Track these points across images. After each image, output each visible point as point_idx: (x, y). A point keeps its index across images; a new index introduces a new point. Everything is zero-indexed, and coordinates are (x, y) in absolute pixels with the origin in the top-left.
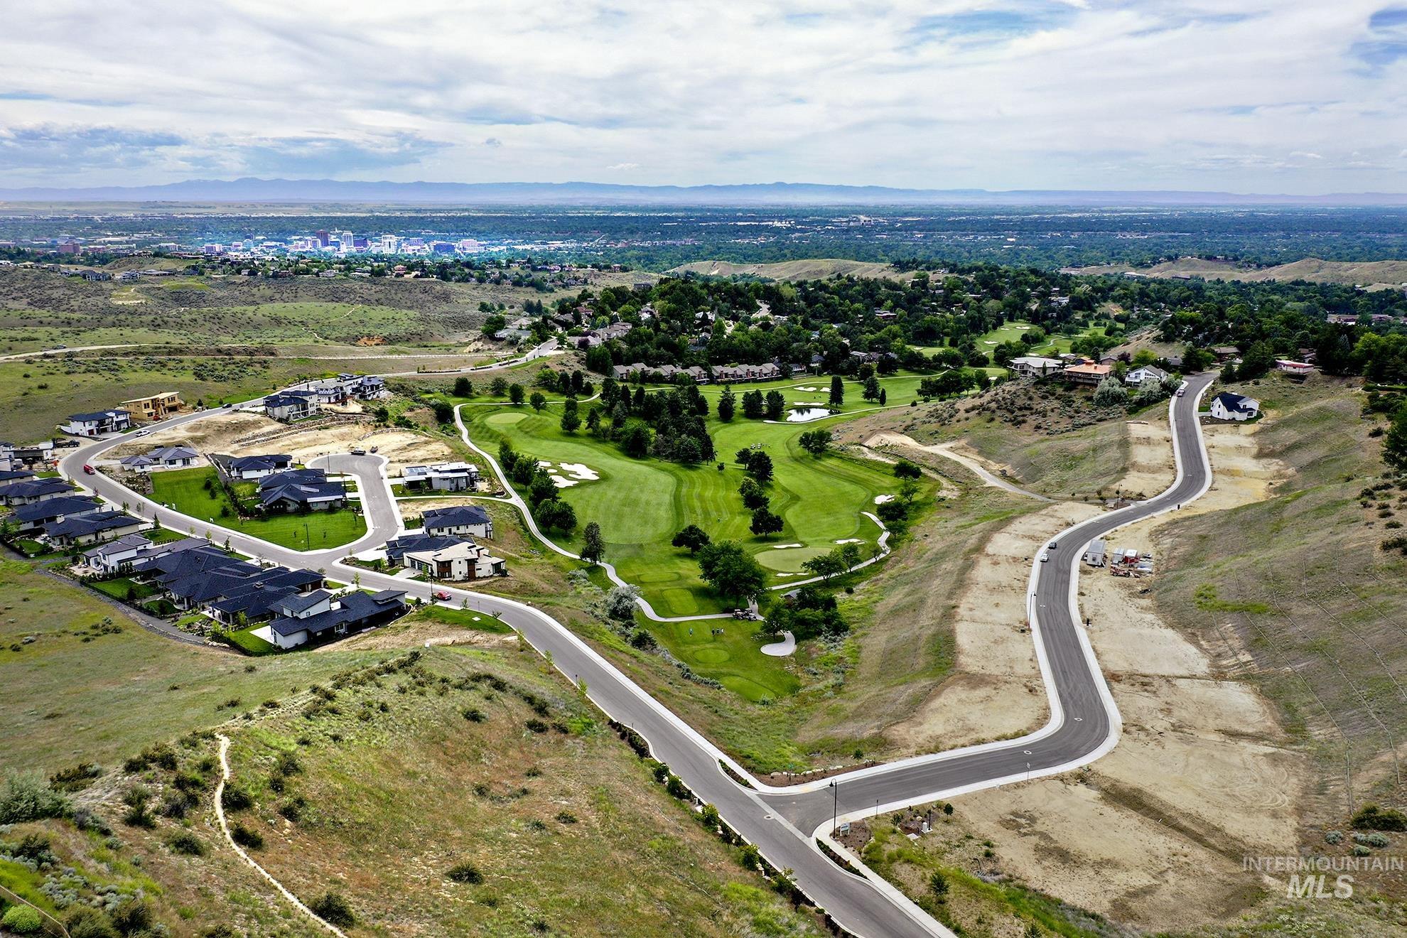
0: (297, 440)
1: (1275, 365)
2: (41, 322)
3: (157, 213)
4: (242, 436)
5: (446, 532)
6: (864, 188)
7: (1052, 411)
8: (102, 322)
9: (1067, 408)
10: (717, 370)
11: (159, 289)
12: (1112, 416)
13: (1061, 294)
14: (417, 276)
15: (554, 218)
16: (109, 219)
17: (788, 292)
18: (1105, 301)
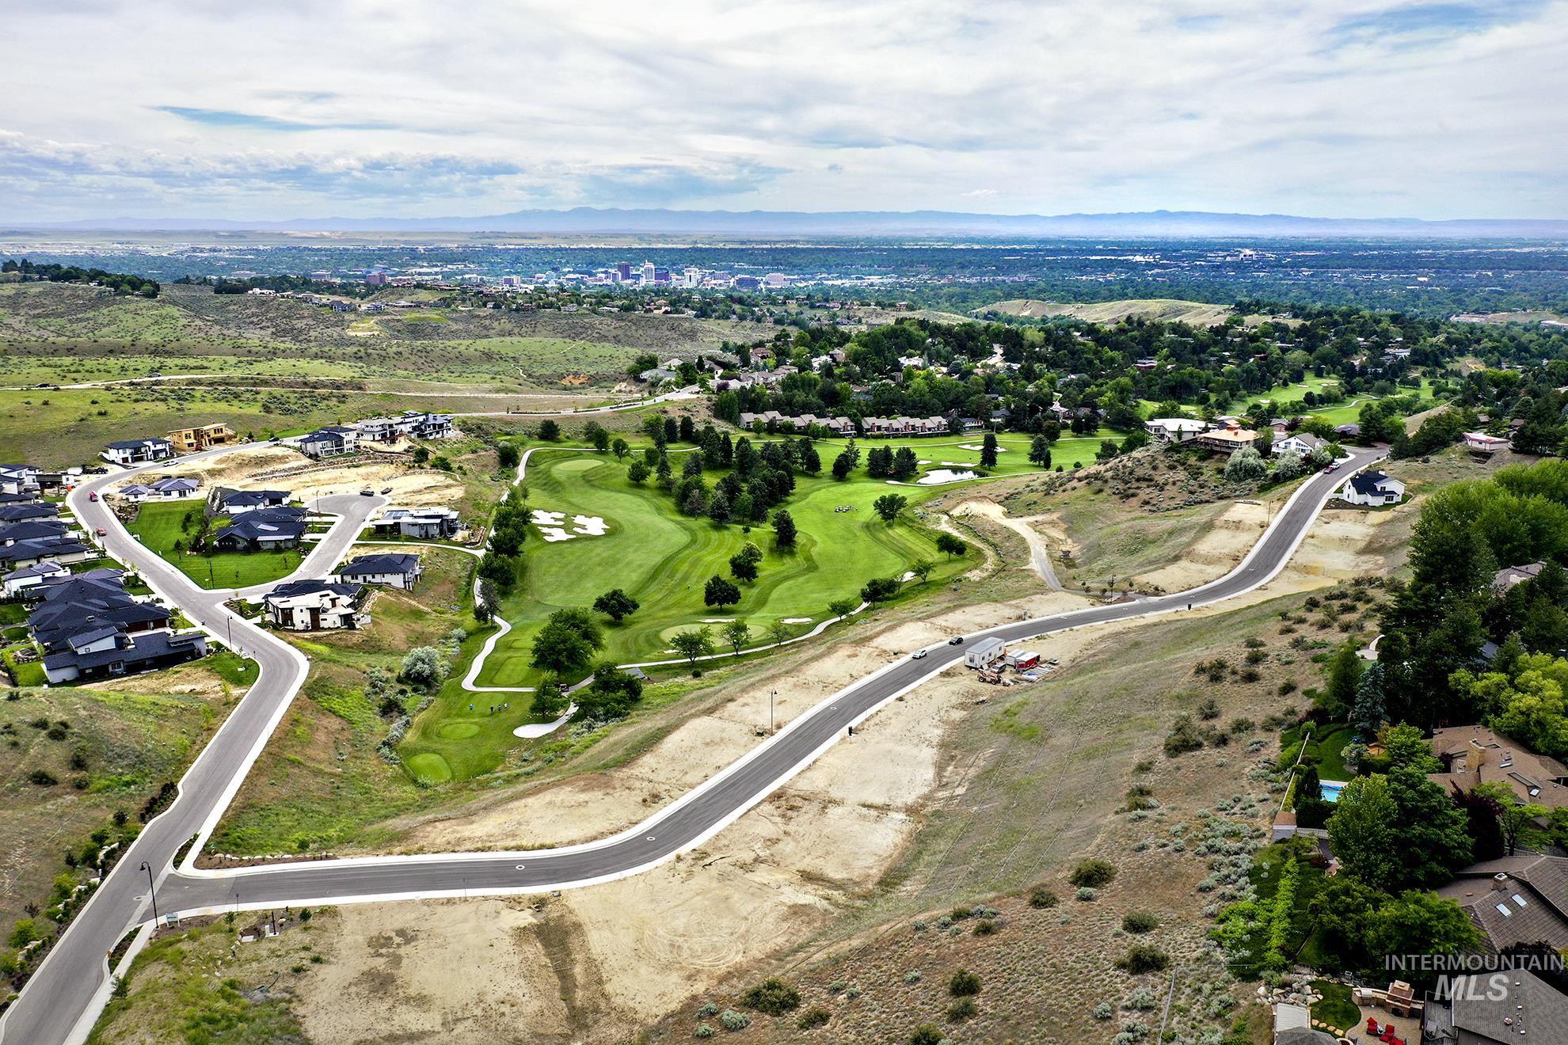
0: (317, 477)
1: (1460, 438)
2: (250, 352)
3: (479, 244)
4: (260, 471)
5: (360, 580)
6: (1264, 216)
7: (1174, 483)
8: (306, 352)
9: (1192, 482)
10: (869, 422)
11: (398, 321)
12: (1238, 493)
13: (1403, 346)
14: (666, 312)
15: (885, 250)
16: (432, 250)
17: (1033, 335)
18: (1462, 355)
